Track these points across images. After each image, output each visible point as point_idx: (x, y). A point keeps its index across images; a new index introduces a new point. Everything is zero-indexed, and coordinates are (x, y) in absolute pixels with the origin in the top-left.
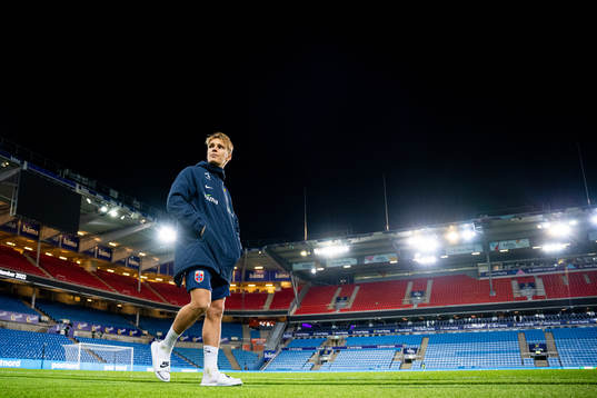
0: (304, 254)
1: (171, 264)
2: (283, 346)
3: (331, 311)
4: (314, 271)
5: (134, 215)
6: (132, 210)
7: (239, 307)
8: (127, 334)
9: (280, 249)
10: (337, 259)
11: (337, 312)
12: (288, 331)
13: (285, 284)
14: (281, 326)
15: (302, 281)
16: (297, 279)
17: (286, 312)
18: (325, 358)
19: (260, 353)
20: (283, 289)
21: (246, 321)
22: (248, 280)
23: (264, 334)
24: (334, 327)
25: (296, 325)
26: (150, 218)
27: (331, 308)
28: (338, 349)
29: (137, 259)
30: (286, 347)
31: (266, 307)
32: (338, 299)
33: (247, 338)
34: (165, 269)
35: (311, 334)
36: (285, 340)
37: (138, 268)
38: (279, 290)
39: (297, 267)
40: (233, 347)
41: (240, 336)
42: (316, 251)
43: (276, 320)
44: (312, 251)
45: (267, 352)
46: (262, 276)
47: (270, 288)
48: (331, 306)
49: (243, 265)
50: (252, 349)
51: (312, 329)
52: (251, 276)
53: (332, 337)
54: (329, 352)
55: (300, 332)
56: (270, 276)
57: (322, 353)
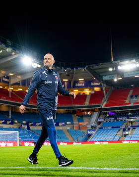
0: (111, 69)
1: (28, 80)
2: (99, 126)
3: (128, 104)
4: (115, 80)
5: (9, 50)
6: (7, 47)
7: (70, 103)
8: (5, 123)
9: (96, 67)
10: (130, 72)
11: (132, 105)
12: (100, 117)
13: (97, 89)
14: (96, 115)
15: (108, 87)
16: (105, 85)
17: (99, 106)
18: (127, 133)
19: (85, 131)
20: (95, 92)
21: (74, 112)
22: (75, 87)
23: (85, 119)
24: (130, 114)
25: (106, 114)
26: (17, 51)
27: (128, 102)
28: (134, 127)
29: (8, 77)
30: (100, 127)
31: (87, 103)
32: (132, 97)
33: (76, 122)
34: (24, 83)
35: (116, 119)
36: (99, 123)
37: (8, 83)
38: (93, 92)
39: (105, 78)
40: (69, 128)
41: (72, 121)
42: (119, 68)
43: (93, 111)
44: (116, 68)
45: (90, 130)
46: (83, 85)
47: (87, 91)
48: (127, 101)
49: (72, 78)
50: (80, 129)
51: (116, 116)
52: (76, 85)
53: (129, 120)
54: (129, 129)
55: (108, 117)
56: (88, 84)
57: (124, 130)
